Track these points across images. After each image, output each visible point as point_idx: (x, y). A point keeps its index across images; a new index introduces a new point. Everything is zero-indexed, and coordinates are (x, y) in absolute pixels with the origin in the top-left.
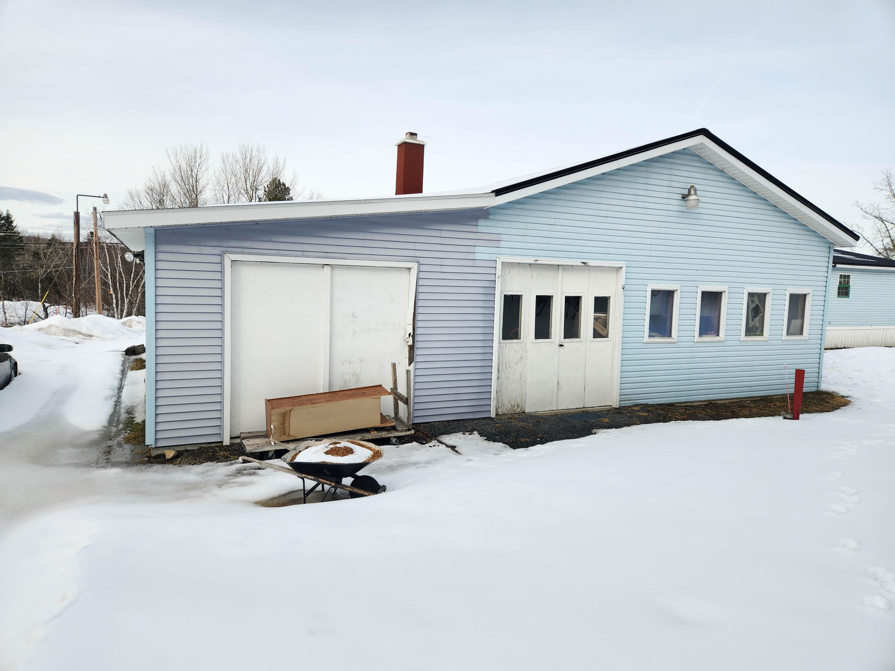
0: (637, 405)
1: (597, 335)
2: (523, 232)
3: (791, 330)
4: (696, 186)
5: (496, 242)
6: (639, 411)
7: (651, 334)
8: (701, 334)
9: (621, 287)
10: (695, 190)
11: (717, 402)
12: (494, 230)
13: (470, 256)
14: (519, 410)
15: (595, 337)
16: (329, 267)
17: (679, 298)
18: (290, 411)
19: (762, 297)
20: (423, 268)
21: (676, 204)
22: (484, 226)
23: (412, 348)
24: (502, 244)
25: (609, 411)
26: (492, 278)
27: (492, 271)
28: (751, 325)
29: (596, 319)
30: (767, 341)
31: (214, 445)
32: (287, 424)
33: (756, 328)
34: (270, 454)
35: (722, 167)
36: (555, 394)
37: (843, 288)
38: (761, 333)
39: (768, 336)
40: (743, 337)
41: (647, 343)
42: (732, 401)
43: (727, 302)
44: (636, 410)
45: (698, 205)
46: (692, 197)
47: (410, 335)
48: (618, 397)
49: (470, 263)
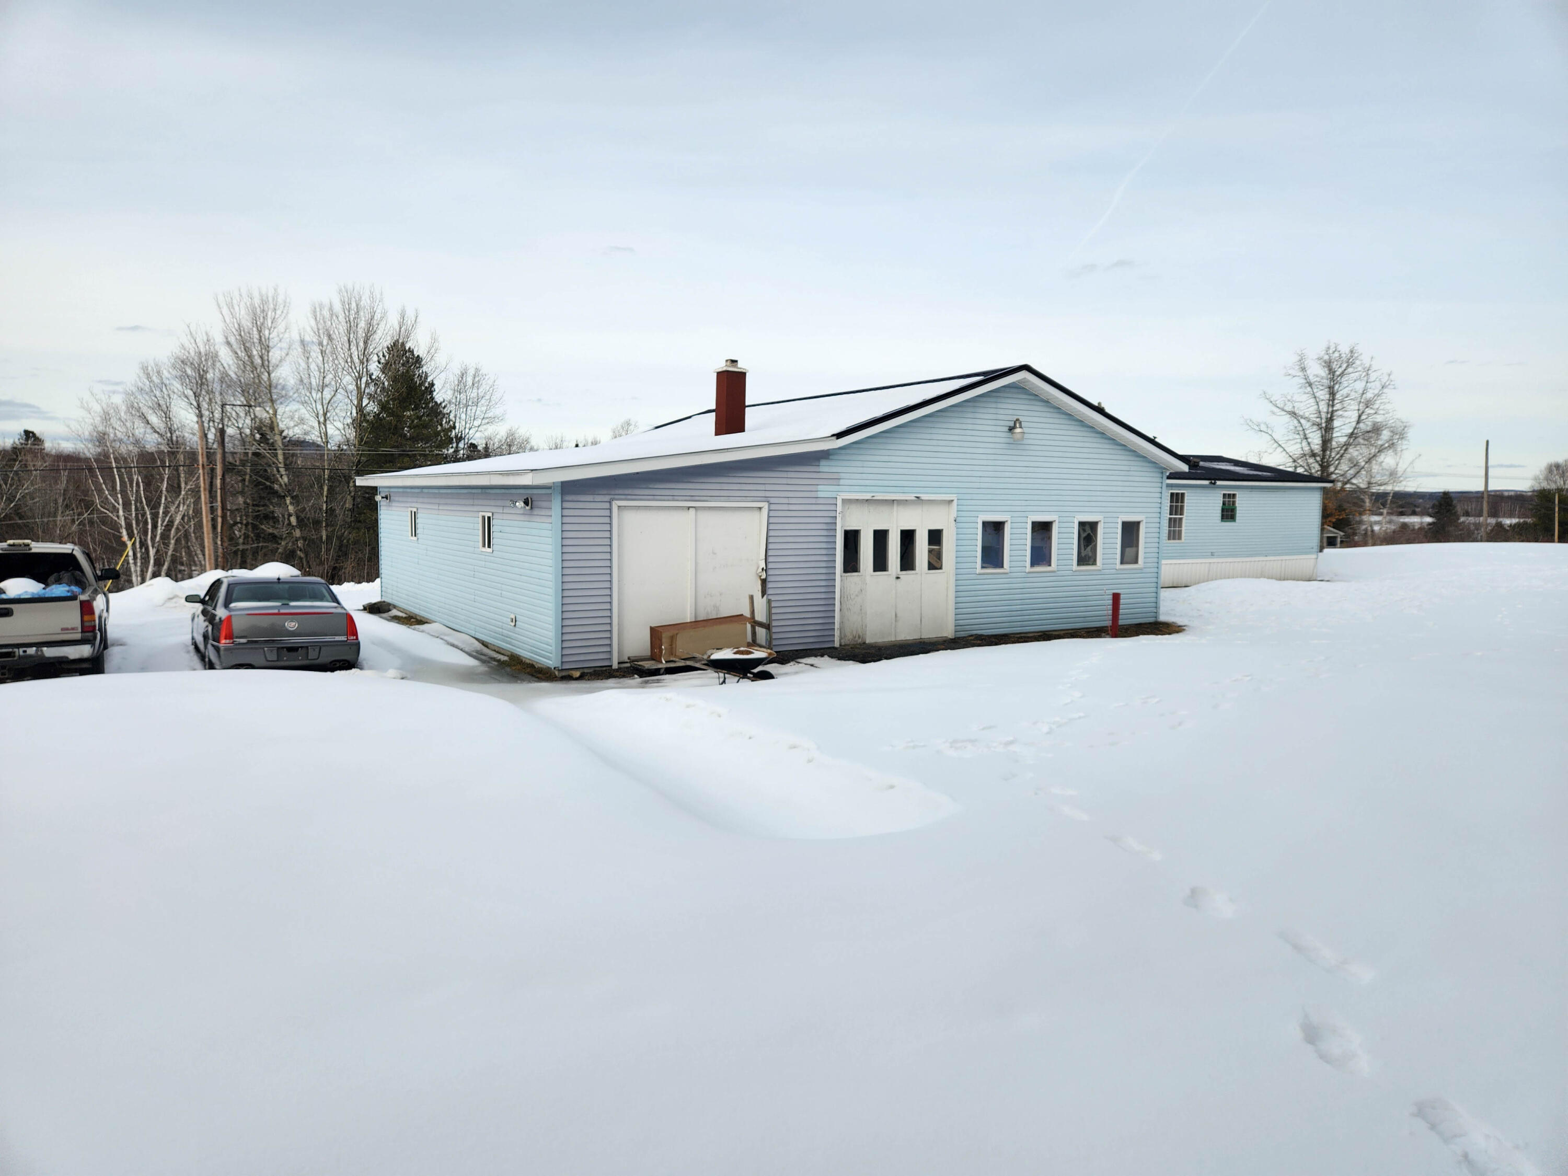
0: (972, 636)
1: (931, 567)
2: (860, 470)
3: (1126, 559)
4: (1021, 419)
5: (836, 480)
6: (973, 640)
7: (984, 565)
8: (1033, 564)
9: (953, 519)
10: (1020, 423)
11: (1051, 633)
12: (834, 470)
13: (813, 494)
14: (860, 641)
15: (929, 569)
16: (694, 509)
17: (1009, 529)
18: (677, 634)
19: (1093, 526)
20: (773, 507)
21: (1002, 436)
22: (825, 467)
23: (764, 582)
24: (842, 482)
25: (945, 641)
26: (833, 514)
27: (833, 508)
28: (1083, 555)
29: (930, 551)
30: (1100, 570)
31: (604, 669)
32: (674, 646)
33: (1090, 558)
34: (662, 671)
35: (1048, 398)
36: (893, 626)
37: (1227, 510)
38: (1094, 563)
39: (1101, 566)
40: (1075, 567)
41: (980, 574)
42: (1067, 632)
43: (1057, 532)
44: (971, 640)
45: (1023, 437)
46: (1018, 430)
47: (763, 569)
48: (954, 628)
49: (813, 501)
